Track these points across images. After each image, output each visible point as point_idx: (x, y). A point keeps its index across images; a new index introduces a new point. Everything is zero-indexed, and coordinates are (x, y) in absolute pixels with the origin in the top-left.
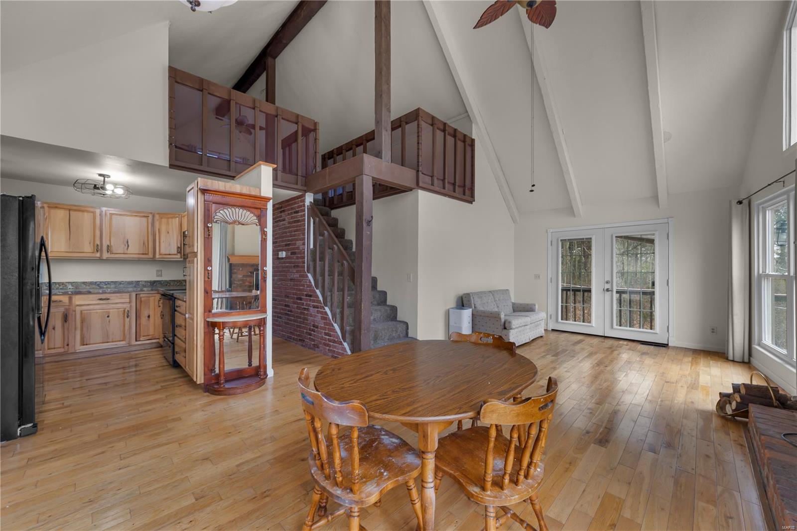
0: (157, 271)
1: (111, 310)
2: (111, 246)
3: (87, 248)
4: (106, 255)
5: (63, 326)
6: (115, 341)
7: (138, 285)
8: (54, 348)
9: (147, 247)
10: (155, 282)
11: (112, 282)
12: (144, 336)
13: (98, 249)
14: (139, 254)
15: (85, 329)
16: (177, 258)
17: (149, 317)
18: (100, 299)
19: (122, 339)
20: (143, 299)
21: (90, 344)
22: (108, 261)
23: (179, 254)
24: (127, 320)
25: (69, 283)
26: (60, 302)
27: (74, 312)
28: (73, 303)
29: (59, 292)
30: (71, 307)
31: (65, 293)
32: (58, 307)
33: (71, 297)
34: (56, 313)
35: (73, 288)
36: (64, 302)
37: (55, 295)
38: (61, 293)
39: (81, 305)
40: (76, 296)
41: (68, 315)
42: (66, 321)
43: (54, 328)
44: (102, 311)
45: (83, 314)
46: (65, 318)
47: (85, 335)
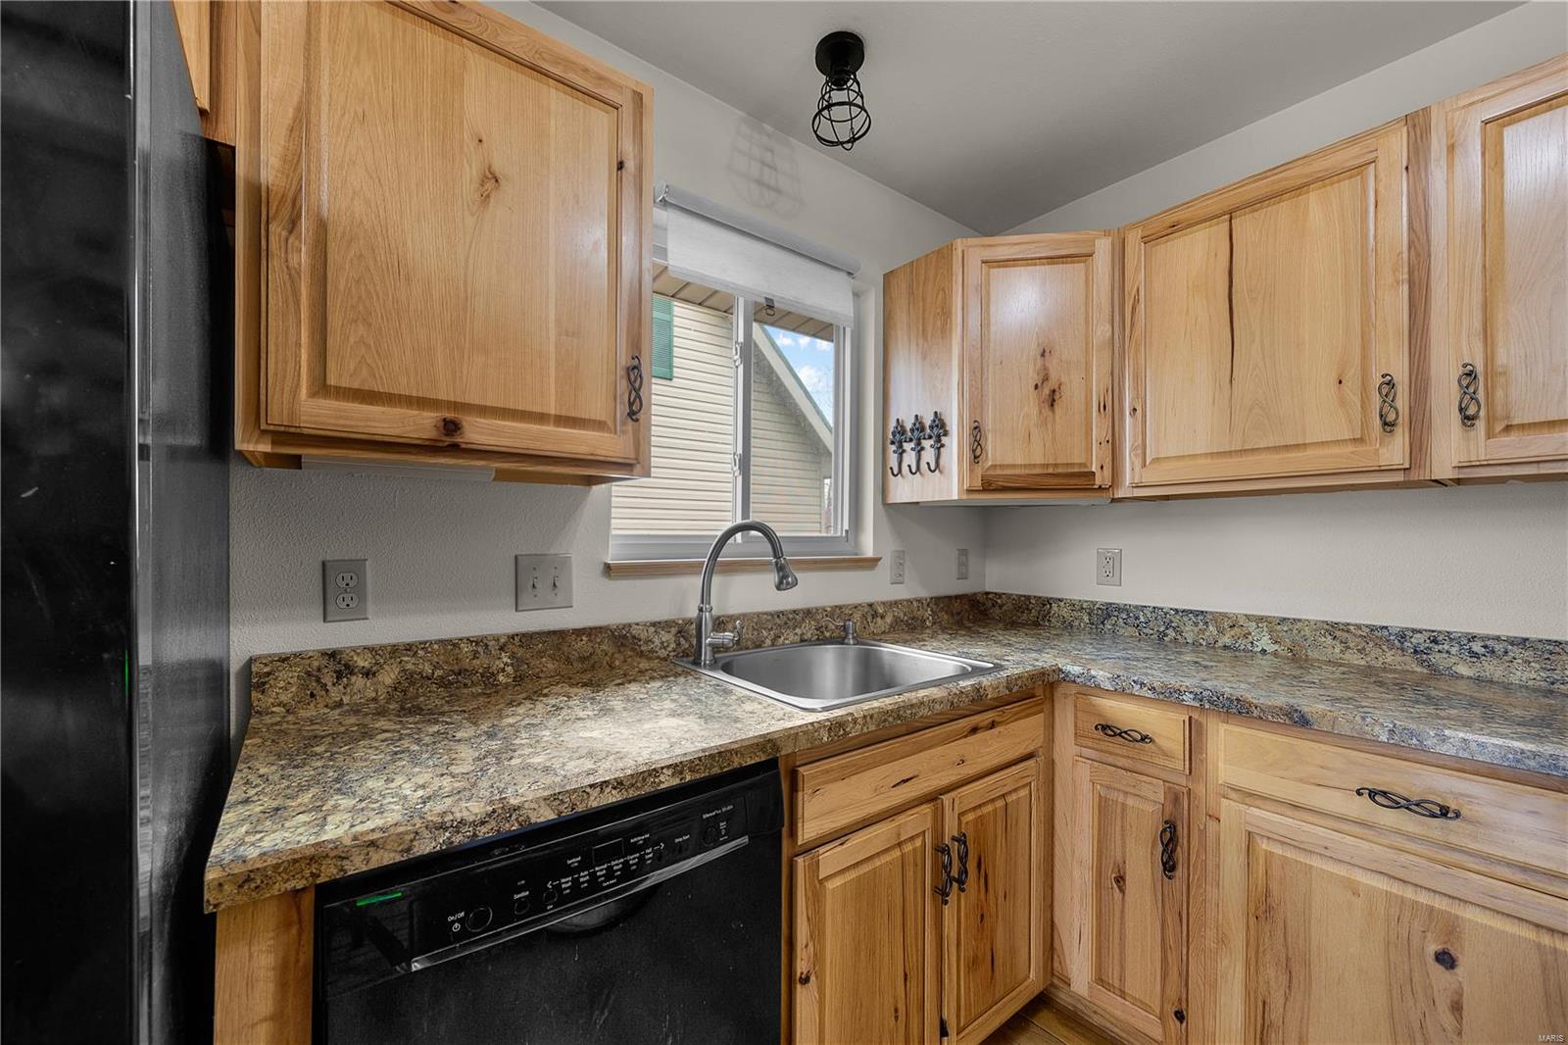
2: (1491, 375)
5: (1162, 896)
8: (1123, 994)
13: (1395, 412)
26: (1148, 746)
27: (1211, 825)
28: (1210, 767)
29: (1142, 684)
30: (1199, 789)
31: (1168, 696)
32: (1139, 767)
33: (1200, 725)
34: (1130, 801)
35: (1275, 654)
36: (1160, 748)
37: (1121, 692)
38: (1149, 694)
39: (1250, 796)
40: (1225, 726)
41: (1182, 831)
42: (1169, 866)
43: (1120, 880)
44: (1396, 889)
45: (1262, 861)
46: (1166, 846)
47: (1275, 1015)
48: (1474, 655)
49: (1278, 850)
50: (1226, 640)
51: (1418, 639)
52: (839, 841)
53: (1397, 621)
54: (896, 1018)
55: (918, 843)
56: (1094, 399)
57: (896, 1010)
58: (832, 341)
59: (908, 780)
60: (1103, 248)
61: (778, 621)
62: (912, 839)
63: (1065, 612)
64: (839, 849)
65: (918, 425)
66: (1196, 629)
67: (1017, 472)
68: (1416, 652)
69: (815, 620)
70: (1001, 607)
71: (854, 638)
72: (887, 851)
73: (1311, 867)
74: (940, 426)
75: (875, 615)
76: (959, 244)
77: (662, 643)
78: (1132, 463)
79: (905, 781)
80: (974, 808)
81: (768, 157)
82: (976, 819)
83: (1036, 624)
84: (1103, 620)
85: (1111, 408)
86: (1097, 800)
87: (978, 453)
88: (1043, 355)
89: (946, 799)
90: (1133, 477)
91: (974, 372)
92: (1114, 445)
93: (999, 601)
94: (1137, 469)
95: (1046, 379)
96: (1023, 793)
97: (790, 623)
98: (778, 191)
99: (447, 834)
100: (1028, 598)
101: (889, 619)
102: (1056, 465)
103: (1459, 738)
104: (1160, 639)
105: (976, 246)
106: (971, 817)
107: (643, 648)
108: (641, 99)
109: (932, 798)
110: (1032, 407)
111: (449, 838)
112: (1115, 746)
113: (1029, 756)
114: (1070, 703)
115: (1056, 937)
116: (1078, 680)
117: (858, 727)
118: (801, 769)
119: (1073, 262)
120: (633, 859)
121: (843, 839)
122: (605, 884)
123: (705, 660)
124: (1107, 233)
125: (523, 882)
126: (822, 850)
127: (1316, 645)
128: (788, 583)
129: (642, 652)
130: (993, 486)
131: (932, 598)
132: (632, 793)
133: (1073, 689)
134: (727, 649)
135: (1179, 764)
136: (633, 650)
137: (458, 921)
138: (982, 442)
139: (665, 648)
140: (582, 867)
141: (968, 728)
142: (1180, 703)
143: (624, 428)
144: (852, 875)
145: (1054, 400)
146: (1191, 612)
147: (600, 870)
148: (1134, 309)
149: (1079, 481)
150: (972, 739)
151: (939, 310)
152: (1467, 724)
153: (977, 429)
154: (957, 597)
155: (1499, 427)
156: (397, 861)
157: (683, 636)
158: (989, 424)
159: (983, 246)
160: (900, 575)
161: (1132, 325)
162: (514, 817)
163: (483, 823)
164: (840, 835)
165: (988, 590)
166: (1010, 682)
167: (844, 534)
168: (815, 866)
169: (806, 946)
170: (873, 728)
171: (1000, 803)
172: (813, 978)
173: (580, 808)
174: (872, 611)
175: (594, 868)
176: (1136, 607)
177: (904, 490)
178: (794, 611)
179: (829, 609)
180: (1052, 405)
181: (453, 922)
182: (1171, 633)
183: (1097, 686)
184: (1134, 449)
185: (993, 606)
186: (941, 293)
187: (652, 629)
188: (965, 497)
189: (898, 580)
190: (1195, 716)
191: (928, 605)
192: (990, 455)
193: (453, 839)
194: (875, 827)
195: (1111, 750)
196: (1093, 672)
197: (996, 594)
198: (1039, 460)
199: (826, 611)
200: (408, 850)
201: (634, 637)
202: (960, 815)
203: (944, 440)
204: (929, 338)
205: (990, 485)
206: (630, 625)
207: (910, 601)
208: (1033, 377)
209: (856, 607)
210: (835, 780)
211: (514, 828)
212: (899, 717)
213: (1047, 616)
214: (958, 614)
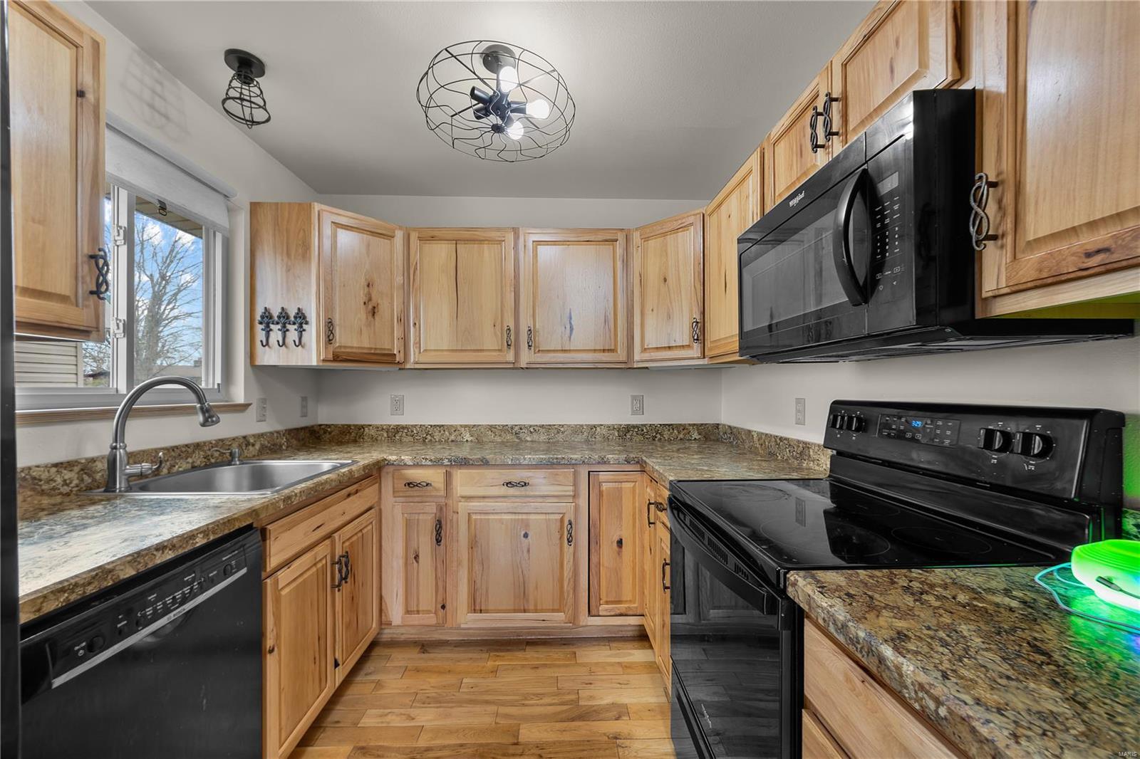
0: (634, 398)
1: (532, 517)
2: (535, 331)
3: (490, 340)
4: (526, 357)
5: (435, 556)
6: (542, 611)
7: (594, 435)
8: (418, 612)
9: (612, 326)
10: (628, 428)
11: (542, 426)
12: (607, 603)
13: (511, 341)
14: (595, 351)
15: (477, 567)
16: (693, 358)
17: (620, 543)
18: (509, 484)
19: (556, 607)
20: (605, 486)
21: (487, 611)
22: (531, 371)
23: (696, 346)
24: (568, 550)
25: (466, 426)
26: (429, 488)
27: (455, 516)
28: (454, 491)
29: (426, 459)
30: (450, 502)
31: (437, 463)
32: (425, 499)
33: (450, 473)
34: (421, 517)
35: (471, 441)
36: (434, 488)
37: (417, 465)
38: (430, 463)
39: (469, 498)
40: (459, 471)
41: (443, 523)
42: (438, 541)
43: (416, 557)
44: (513, 517)
45: (473, 523)
46: (437, 531)
47: (478, 585)
48: (531, 432)
49: (478, 517)
50: (452, 437)
51: (516, 428)
52: (287, 567)
53: (510, 423)
54: (315, 663)
55: (324, 562)
56: (395, 314)
57: (315, 659)
58: (201, 238)
59: (321, 526)
60: (399, 235)
61: (173, 454)
62: (321, 560)
63: (373, 432)
64: (288, 570)
65: (284, 315)
66: (440, 434)
67: (354, 350)
68: (516, 434)
69: (203, 451)
70: (330, 433)
71: (239, 460)
72: (308, 569)
73: (489, 519)
74: (301, 319)
75: (248, 444)
76: (317, 207)
77: (65, 481)
78: (414, 351)
79: (318, 527)
80: (348, 539)
81: (158, 88)
82: (350, 545)
83: (355, 441)
84: (395, 434)
85: (403, 320)
86: (405, 520)
87: (331, 338)
88: (368, 286)
89: (336, 535)
90: (415, 357)
91: (327, 288)
92: (405, 340)
93: (329, 430)
94: (417, 354)
95: (370, 300)
96: (370, 527)
97: (183, 455)
98: (167, 118)
99: (66, 595)
100: (349, 426)
101: (257, 447)
102: (376, 349)
103: (529, 458)
104: (424, 441)
105: (327, 211)
106: (347, 544)
107: (44, 487)
108: (99, 46)
109: (329, 536)
110: (362, 314)
111: (67, 598)
112: (414, 492)
113: (370, 509)
114: (390, 475)
115: (383, 604)
116: (395, 463)
117: (297, 498)
118: (269, 527)
119: (384, 238)
120: (187, 590)
121: (288, 566)
122: (172, 608)
123: (120, 488)
124: (401, 228)
125: (120, 617)
126: (279, 573)
127: (486, 435)
128: (213, 421)
129: (43, 490)
130: (340, 358)
131: (286, 430)
132: (181, 552)
133: (391, 469)
134: (146, 476)
135: (442, 493)
136: (33, 490)
137: (82, 648)
138: (333, 332)
139: (68, 485)
140: (157, 600)
141: (347, 493)
142: (442, 465)
143: (87, 303)
144: (294, 585)
145: (374, 313)
146: (438, 426)
147: (169, 600)
148: (414, 272)
149: (387, 358)
150: (347, 500)
151: (300, 243)
152: (530, 454)
153: (330, 325)
154: (302, 429)
155: (537, 350)
156: (31, 618)
157: (86, 473)
158: (337, 321)
159: (330, 212)
160: (264, 415)
161: (414, 279)
162: (109, 577)
163: (90, 584)
164: (287, 563)
165: (320, 423)
166: (365, 467)
167: (216, 387)
168: (277, 582)
169: (273, 630)
170: (304, 498)
171: (360, 534)
172: (276, 649)
173: (150, 565)
174: (245, 441)
175: (165, 599)
176: (412, 426)
177: (270, 357)
178: (186, 445)
179: (214, 442)
180: (373, 315)
181: (79, 650)
182: (429, 437)
183: (405, 465)
184: (415, 343)
185: (325, 433)
186: (302, 231)
187: (54, 470)
188: (321, 364)
189: (262, 419)
190: (448, 469)
191: (284, 435)
192: (337, 340)
193: (70, 598)
194: (302, 557)
195: (412, 494)
196: (403, 458)
197: (327, 425)
198: (366, 345)
199: (211, 443)
200: (39, 610)
201: (34, 478)
202: (343, 543)
203: (305, 326)
204: (293, 257)
205: (338, 357)
206: (30, 468)
207: (272, 433)
208: (363, 298)
209: (234, 439)
210: (286, 530)
211: (109, 584)
212: (316, 491)
213: (361, 436)
214: (303, 439)
